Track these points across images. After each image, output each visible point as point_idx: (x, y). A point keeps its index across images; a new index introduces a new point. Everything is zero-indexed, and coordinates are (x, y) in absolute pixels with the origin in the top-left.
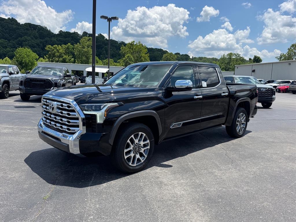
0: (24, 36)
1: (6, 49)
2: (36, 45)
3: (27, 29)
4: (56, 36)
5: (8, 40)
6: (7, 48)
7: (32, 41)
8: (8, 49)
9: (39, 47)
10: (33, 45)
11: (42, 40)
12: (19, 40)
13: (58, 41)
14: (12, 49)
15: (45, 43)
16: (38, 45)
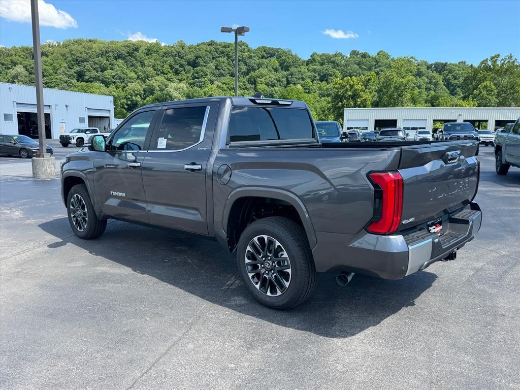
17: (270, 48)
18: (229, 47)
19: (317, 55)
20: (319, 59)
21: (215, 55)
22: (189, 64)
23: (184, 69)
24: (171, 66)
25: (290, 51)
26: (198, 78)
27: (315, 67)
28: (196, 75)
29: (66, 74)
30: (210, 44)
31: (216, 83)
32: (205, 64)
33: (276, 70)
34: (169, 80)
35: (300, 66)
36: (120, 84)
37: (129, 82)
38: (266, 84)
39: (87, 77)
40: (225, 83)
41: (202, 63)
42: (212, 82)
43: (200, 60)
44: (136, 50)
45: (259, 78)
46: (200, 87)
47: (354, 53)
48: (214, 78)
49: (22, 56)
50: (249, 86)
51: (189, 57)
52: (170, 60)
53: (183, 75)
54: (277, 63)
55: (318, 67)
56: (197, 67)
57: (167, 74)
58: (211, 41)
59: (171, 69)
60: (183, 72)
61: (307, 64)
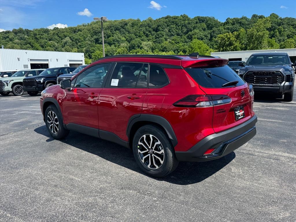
0: (193, 30)
3: (197, 23)
4: (223, 25)
5: (180, 36)
7: (201, 33)
11: (209, 31)
12: (189, 34)
13: (226, 30)
14: (183, 44)
15: (213, 33)
17: (202, 17)
18: (177, 18)
19: (230, 19)
20: (231, 21)
21: (169, 24)
22: (154, 30)
23: (151, 33)
24: (144, 32)
25: (213, 18)
27: (228, 26)
28: (157, 36)
29: (90, 40)
30: (167, 18)
32: (163, 30)
33: (204, 30)
35: (219, 26)
41: (161, 29)
43: (160, 28)
44: (126, 24)
47: (254, 16)
48: (168, 37)
49: (69, 32)
51: (154, 26)
52: (144, 29)
53: (151, 37)
54: (205, 26)
55: (230, 26)
56: (158, 31)
57: (141, 37)
58: (168, 16)
59: (144, 34)
60: (151, 35)
61: (224, 25)
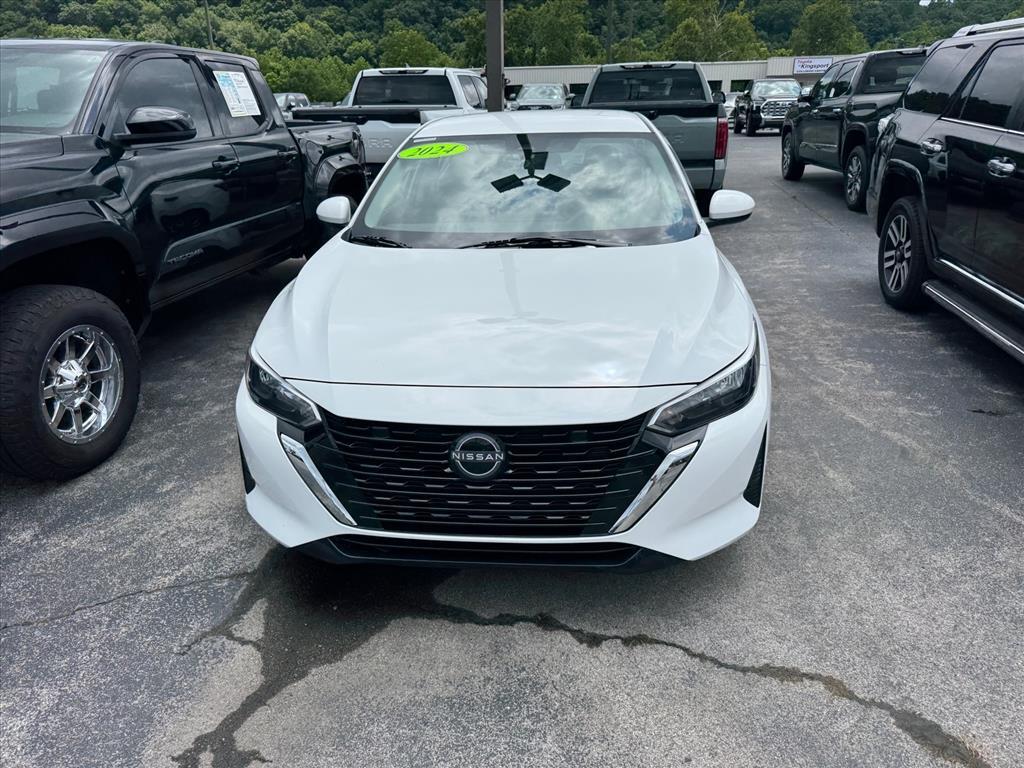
1: (342, 35)
2: (418, 14)
6: (344, 31)
8: (348, 34)
9: (426, 21)
10: (409, 14)
16: (424, 13)
26: (275, 11)
31: (308, 17)
34: (222, 15)
36: (127, 25)
37: (145, 22)
38: (401, 19)
39: (62, 15)
40: (325, 19)
42: (302, 19)
45: (387, 8)
46: (282, 28)
50: (370, 22)
